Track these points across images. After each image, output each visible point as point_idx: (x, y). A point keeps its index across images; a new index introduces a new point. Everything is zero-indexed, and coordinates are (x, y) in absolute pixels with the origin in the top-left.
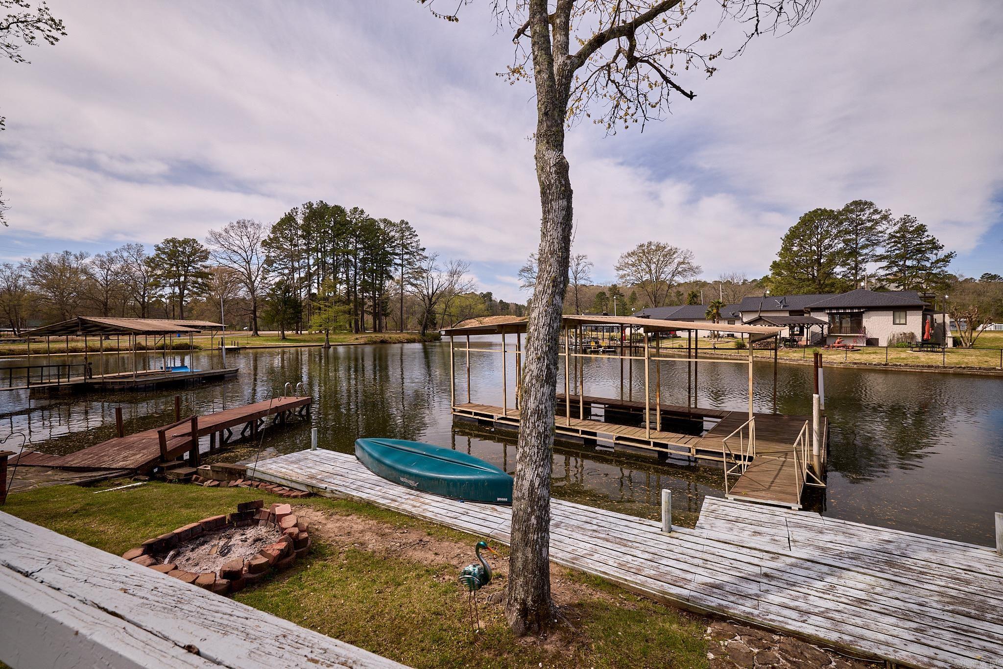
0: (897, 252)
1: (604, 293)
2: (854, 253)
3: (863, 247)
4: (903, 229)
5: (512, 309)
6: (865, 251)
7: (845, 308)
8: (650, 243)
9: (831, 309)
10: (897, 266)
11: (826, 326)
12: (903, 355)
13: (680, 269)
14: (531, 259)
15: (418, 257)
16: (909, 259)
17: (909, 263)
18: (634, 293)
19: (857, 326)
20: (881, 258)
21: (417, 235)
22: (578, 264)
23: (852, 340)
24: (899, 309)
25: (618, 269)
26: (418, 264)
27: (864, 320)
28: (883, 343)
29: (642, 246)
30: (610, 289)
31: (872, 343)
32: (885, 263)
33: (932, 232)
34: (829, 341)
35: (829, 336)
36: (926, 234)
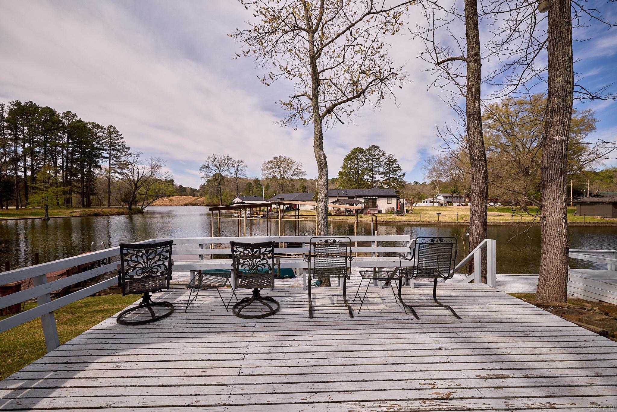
0: (387, 170)
1: (251, 183)
2: (371, 170)
3: (376, 167)
4: (389, 160)
5: (188, 191)
6: (376, 169)
7: (370, 196)
8: (280, 157)
9: (365, 196)
10: (387, 177)
11: (363, 204)
12: (391, 217)
13: (295, 172)
14: (208, 160)
15: (124, 154)
16: (390, 174)
17: (391, 176)
18: (268, 184)
19: (375, 205)
20: (382, 173)
21: (123, 138)
22: (238, 166)
23: (373, 210)
24: (389, 197)
25: (263, 170)
26: (123, 159)
27: (377, 201)
28: (384, 212)
29: (276, 158)
30: (255, 181)
31: (380, 212)
32: (382, 175)
33: (399, 163)
34: (365, 211)
35: (364, 209)
36: (397, 163)
